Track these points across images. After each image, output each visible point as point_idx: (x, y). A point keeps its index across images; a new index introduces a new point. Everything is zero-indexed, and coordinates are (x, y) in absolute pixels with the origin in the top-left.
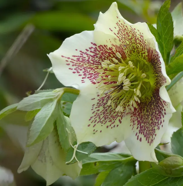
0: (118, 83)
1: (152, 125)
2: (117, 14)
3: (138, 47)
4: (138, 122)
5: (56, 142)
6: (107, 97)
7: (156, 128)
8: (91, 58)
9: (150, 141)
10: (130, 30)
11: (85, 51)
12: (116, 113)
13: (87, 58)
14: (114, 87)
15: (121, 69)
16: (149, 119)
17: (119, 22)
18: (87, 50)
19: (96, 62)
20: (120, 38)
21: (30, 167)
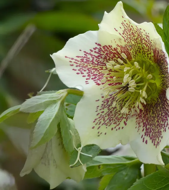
0: (123, 85)
1: (158, 127)
2: (123, 13)
3: (144, 47)
4: (143, 124)
5: (59, 145)
6: (111, 98)
7: (162, 130)
8: (95, 58)
9: (156, 143)
10: (135, 30)
11: (89, 52)
12: (121, 115)
13: (91, 59)
14: (119, 88)
15: (126, 70)
16: (156, 121)
17: (124, 22)
18: (91, 51)
19: (101, 63)
20: (126, 38)
21: (33, 171)
